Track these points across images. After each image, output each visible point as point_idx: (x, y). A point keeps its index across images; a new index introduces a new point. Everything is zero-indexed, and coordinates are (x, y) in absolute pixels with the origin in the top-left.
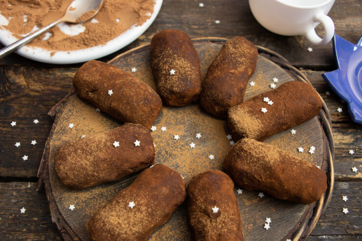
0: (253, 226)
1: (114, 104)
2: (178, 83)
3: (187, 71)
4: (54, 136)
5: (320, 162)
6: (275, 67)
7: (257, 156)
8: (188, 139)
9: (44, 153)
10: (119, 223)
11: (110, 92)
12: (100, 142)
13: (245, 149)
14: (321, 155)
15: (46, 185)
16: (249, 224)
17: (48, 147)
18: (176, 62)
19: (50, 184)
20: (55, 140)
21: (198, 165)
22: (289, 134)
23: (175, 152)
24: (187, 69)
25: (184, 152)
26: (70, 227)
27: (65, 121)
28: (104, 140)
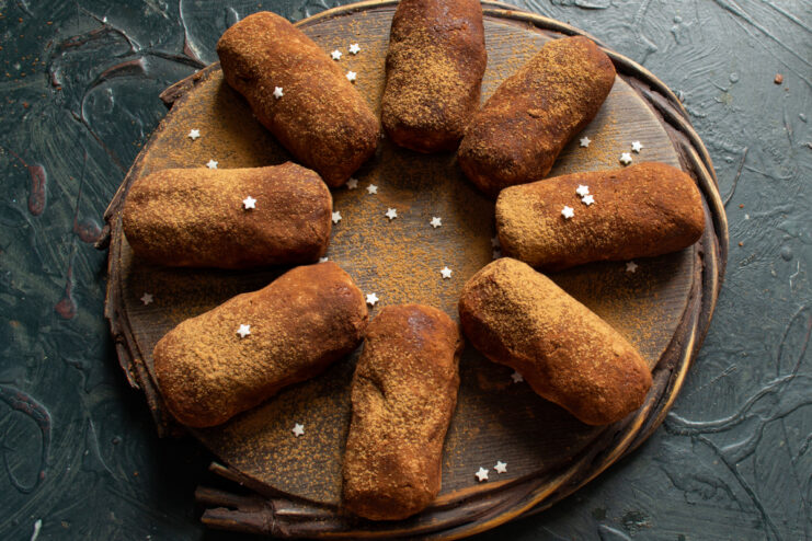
0: (480, 433)
1: (280, 117)
2: (417, 108)
3: (444, 87)
4: (155, 147)
5: (662, 344)
6: (645, 118)
7: (516, 301)
8: (413, 223)
9: (128, 175)
10: (210, 359)
11: (279, 91)
12: (221, 189)
13: (498, 281)
14: (670, 330)
15: (113, 241)
16: (473, 426)
17: (139, 164)
18: (429, 62)
19: (120, 241)
20: (154, 155)
21: (414, 282)
22: (621, 270)
23: (378, 243)
24: (444, 83)
25: (396, 247)
26: (133, 336)
27: (185, 121)
28: (229, 187)
